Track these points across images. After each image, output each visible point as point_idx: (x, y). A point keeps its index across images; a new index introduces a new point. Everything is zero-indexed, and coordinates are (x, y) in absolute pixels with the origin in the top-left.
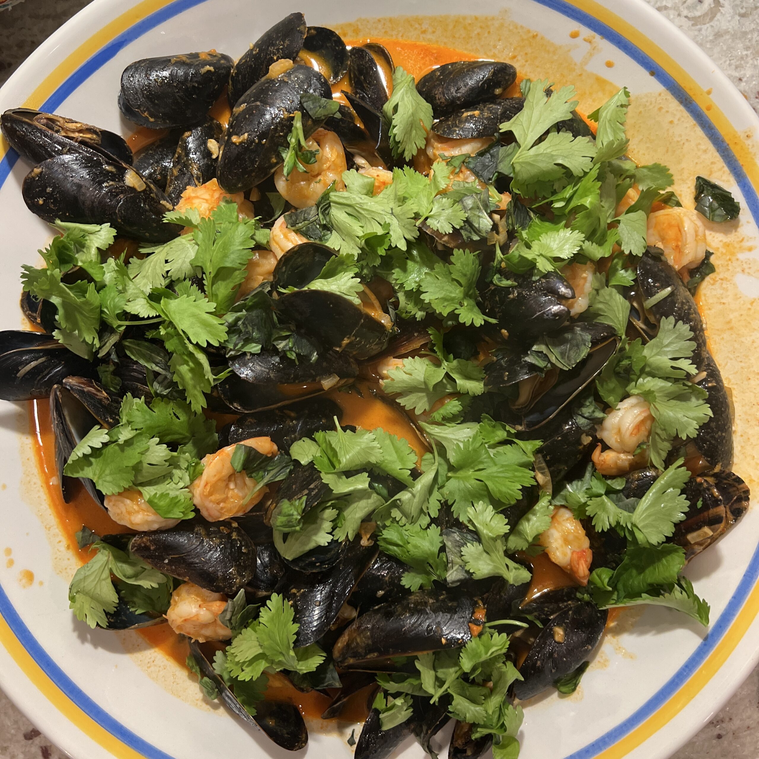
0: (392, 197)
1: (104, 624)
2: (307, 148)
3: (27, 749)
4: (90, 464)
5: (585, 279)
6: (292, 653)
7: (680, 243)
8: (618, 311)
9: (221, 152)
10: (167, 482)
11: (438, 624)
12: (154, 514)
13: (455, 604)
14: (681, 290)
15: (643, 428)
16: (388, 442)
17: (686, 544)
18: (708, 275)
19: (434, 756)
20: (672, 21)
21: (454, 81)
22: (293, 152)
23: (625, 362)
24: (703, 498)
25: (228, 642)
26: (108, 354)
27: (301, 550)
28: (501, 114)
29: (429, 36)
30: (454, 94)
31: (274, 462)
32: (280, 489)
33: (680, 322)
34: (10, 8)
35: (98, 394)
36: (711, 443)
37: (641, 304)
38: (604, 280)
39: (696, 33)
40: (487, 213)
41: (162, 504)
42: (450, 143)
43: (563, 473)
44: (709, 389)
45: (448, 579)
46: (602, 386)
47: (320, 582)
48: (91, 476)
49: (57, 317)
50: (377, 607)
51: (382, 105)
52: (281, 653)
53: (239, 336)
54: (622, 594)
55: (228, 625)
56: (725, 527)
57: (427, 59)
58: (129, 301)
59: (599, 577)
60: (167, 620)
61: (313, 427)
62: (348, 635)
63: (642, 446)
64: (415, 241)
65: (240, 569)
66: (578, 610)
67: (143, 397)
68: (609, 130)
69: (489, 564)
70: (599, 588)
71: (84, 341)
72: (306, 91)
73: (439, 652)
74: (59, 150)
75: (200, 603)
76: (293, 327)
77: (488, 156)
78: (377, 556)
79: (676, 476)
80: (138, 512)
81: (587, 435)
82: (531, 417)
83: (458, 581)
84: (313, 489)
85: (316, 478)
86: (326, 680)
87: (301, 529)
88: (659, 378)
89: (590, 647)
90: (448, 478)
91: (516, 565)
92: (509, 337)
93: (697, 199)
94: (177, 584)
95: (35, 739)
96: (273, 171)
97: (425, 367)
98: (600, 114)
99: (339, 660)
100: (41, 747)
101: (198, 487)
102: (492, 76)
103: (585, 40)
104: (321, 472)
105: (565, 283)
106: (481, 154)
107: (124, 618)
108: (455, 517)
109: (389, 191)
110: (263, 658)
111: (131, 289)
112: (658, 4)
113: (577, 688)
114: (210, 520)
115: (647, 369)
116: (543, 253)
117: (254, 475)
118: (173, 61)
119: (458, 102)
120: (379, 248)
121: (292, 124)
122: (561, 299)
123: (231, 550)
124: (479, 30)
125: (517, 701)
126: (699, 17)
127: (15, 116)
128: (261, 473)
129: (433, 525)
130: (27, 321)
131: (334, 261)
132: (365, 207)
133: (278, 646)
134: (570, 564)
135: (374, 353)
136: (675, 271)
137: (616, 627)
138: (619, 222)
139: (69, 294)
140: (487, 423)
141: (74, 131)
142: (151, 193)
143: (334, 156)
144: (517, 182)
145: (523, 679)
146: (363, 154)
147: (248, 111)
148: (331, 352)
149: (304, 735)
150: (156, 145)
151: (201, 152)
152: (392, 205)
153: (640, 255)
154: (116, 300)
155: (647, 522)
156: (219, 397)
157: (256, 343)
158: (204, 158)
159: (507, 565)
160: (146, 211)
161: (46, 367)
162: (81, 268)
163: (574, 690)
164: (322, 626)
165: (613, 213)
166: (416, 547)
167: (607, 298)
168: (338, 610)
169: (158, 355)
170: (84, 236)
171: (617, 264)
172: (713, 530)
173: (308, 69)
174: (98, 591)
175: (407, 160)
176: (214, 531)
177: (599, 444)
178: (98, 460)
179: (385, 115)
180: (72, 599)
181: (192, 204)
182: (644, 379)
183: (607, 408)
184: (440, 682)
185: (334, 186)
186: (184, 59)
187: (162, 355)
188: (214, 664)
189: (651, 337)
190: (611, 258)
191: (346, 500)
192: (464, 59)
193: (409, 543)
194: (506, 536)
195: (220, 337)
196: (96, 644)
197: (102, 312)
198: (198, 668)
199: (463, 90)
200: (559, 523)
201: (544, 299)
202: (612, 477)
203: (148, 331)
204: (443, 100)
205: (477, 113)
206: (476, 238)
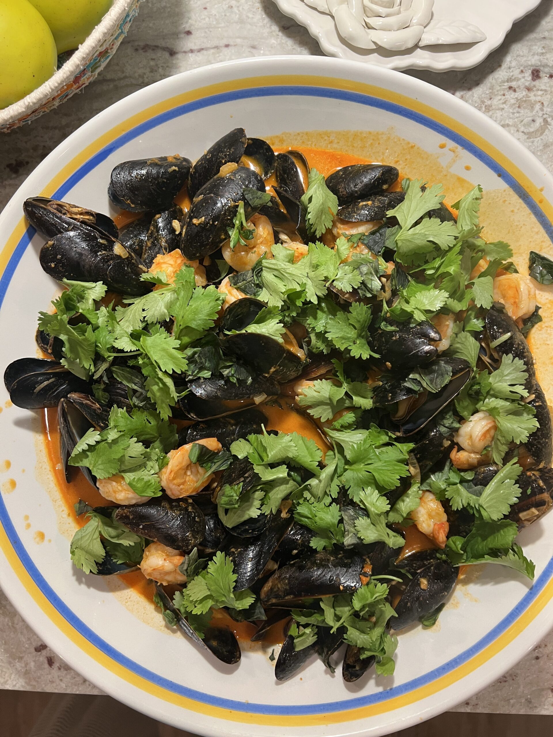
0: (308, 264)
1: (95, 571)
2: (248, 228)
3: (37, 659)
4: (87, 456)
5: (448, 325)
6: (232, 595)
7: (517, 300)
8: (471, 349)
9: (184, 230)
10: (142, 470)
11: (338, 575)
12: (133, 493)
13: (350, 561)
14: (518, 335)
15: (488, 436)
16: (301, 442)
17: (518, 521)
18: (536, 323)
19: (332, 670)
20: (513, 135)
21: (353, 179)
22: (238, 231)
23: (476, 387)
24: (532, 487)
25: (184, 585)
26: (101, 377)
27: (238, 521)
28: (387, 204)
29: (335, 146)
30: (353, 188)
31: (219, 456)
32: (223, 476)
33: (517, 358)
34: (30, 122)
35: (93, 405)
36: (537, 447)
37: (488, 345)
38: (462, 327)
39: (530, 144)
40: (378, 277)
41: (139, 485)
42: (350, 225)
43: (428, 467)
44: (536, 407)
45: (345, 543)
46: (459, 404)
47: (252, 544)
48: (88, 465)
49: (63, 349)
50: (292, 562)
51: (300, 198)
52: (224, 595)
53: (195, 365)
54: (470, 555)
55: (185, 573)
56: (546, 508)
57: (333, 162)
58: (116, 339)
59: (455, 543)
60: (140, 569)
61: (247, 431)
62: (272, 582)
63: (487, 448)
64: (324, 297)
65: (195, 534)
66: (438, 567)
67: (125, 408)
68: (467, 217)
69: (375, 533)
70: (453, 551)
71: (83, 367)
72: (247, 186)
73: (337, 596)
74: (66, 227)
75: (165, 557)
76: (234, 360)
77: (378, 234)
78: (292, 525)
79: (512, 471)
80: (121, 491)
81: (447, 440)
82: (407, 426)
83: (352, 545)
84: (247, 477)
85: (250, 469)
86: (256, 614)
87: (239, 506)
88: (501, 399)
89: (446, 593)
90: (345, 470)
91: (395, 534)
92: (392, 368)
93: (530, 268)
94: (148, 543)
95: (42, 651)
96: (221, 245)
97: (329, 387)
98: (460, 204)
99: (266, 600)
100: (47, 657)
101: (165, 474)
102: (381, 176)
103: (450, 150)
104: (253, 464)
105: (434, 330)
106: (373, 233)
107: (109, 567)
108: (350, 498)
109: (305, 260)
110: (210, 599)
111: (118, 330)
112: (503, 123)
113: (437, 623)
114: (173, 497)
115: (492, 392)
116: (418, 307)
117: (204, 465)
118: (148, 163)
119: (356, 195)
120: (297, 300)
121: (237, 211)
122: (431, 341)
123: (188, 520)
124: (371, 141)
125: (392, 631)
126: (533, 132)
127: (34, 202)
128: (209, 464)
129: (334, 503)
130: (40, 351)
131: (264, 311)
132: (288, 271)
133: (222, 590)
134: (433, 533)
135: (292, 377)
136: (513, 320)
137: (464, 579)
138: (473, 284)
139: (73, 333)
140: (374, 430)
141: (76, 214)
142: (132, 259)
143: (266, 234)
144: (399, 253)
145: (397, 616)
146: (285, 232)
147: (204, 200)
148: (261, 377)
149: (238, 653)
150: (135, 223)
151: (168, 229)
152: (307, 270)
153: (489, 308)
154: (107, 338)
155: (490, 503)
156: (180, 408)
157: (208, 370)
158: (170, 234)
159: (388, 534)
160: (129, 273)
161: (55, 385)
162: (81, 314)
163: (434, 624)
164: (253, 576)
165: (469, 277)
166: (321, 519)
167: (464, 340)
168: (265, 564)
169: (137, 378)
170: (83, 291)
171: (471, 314)
172: (538, 511)
173: (248, 169)
174: (91, 547)
175: (318, 237)
176: (176, 505)
177: (456, 446)
178: (93, 453)
179: (302, 204)
180: (73, 553)
181: (161, 268)
182: (489, 400)
183: (462, 420)
184: (338, 618)
185: (265, 256)
186: (157, 161)
187: (140, 377)
188: (174, 601)
189: (496, 369)
190: (468, 310)
191: (270, 485)
192: (360, 163)
193: (316, 516)
194: (387, 513)
195: (183, 367)
196: (89, 585)
197: (97, 346)
198: (162, 603)
199: (359, 186)
200: (425, 503)
201: (418, 341)
202: (465, 470)
203: (129, 360)
204: (345, 193)
205: (370, 203)
206: (369, 295)
